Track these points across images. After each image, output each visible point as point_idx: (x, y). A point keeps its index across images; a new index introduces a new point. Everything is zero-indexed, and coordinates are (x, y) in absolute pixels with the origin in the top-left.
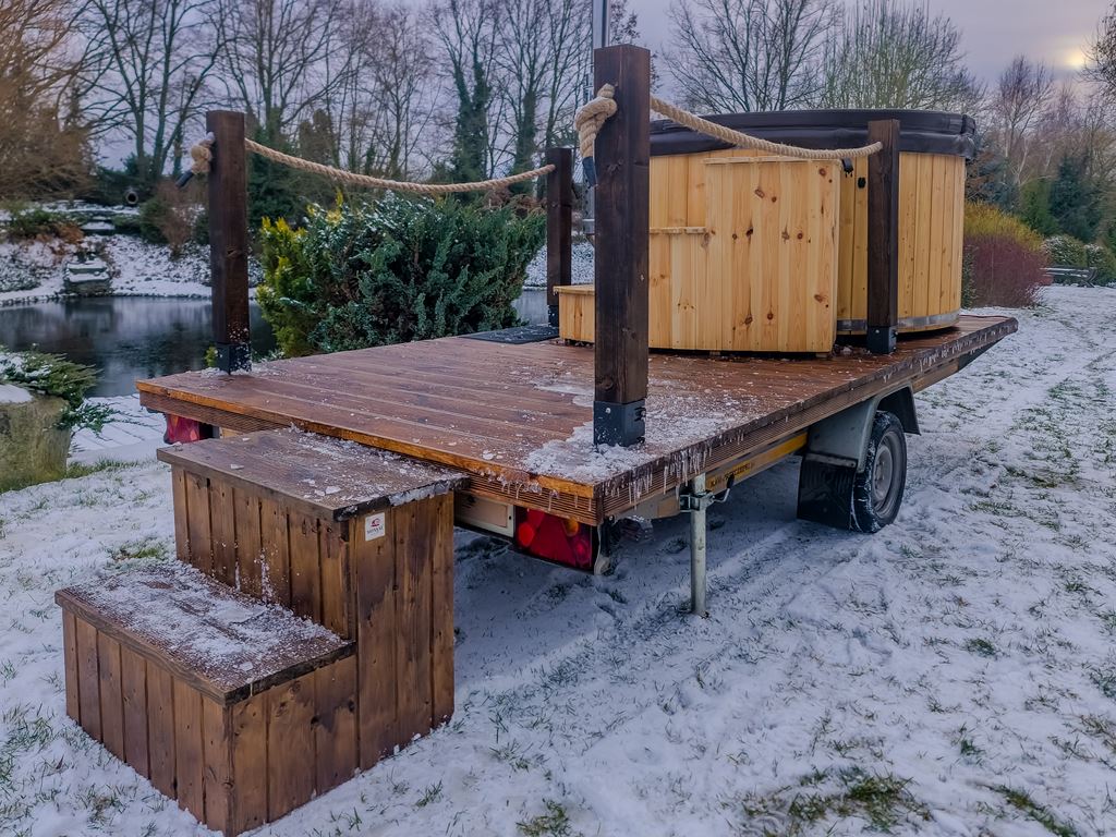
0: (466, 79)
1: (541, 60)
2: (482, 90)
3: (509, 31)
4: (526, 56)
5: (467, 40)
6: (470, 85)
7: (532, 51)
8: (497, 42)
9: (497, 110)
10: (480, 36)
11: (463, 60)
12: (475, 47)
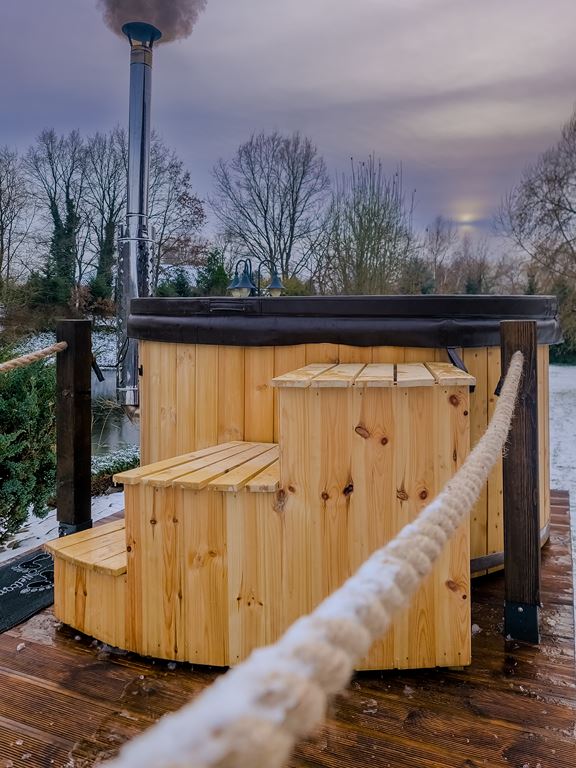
0: (60, 210)
1: (119, 200)
2: (73, 219)
3: (94, 178)
4: (107, 197)
5: (61, 182)
6: (63, 215)
7: (111, 194)
8: (85, 185)
9: (85, 234)
10: (71, 180)
11: (57, 196)
12: (67, 188)
